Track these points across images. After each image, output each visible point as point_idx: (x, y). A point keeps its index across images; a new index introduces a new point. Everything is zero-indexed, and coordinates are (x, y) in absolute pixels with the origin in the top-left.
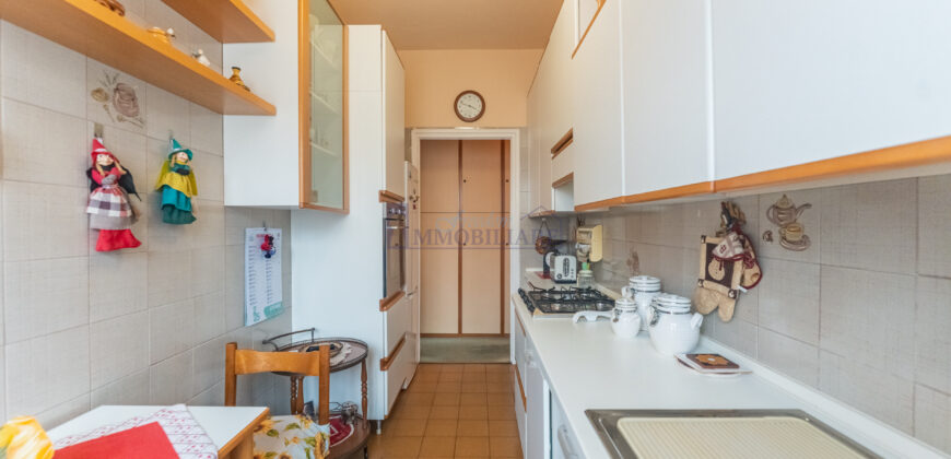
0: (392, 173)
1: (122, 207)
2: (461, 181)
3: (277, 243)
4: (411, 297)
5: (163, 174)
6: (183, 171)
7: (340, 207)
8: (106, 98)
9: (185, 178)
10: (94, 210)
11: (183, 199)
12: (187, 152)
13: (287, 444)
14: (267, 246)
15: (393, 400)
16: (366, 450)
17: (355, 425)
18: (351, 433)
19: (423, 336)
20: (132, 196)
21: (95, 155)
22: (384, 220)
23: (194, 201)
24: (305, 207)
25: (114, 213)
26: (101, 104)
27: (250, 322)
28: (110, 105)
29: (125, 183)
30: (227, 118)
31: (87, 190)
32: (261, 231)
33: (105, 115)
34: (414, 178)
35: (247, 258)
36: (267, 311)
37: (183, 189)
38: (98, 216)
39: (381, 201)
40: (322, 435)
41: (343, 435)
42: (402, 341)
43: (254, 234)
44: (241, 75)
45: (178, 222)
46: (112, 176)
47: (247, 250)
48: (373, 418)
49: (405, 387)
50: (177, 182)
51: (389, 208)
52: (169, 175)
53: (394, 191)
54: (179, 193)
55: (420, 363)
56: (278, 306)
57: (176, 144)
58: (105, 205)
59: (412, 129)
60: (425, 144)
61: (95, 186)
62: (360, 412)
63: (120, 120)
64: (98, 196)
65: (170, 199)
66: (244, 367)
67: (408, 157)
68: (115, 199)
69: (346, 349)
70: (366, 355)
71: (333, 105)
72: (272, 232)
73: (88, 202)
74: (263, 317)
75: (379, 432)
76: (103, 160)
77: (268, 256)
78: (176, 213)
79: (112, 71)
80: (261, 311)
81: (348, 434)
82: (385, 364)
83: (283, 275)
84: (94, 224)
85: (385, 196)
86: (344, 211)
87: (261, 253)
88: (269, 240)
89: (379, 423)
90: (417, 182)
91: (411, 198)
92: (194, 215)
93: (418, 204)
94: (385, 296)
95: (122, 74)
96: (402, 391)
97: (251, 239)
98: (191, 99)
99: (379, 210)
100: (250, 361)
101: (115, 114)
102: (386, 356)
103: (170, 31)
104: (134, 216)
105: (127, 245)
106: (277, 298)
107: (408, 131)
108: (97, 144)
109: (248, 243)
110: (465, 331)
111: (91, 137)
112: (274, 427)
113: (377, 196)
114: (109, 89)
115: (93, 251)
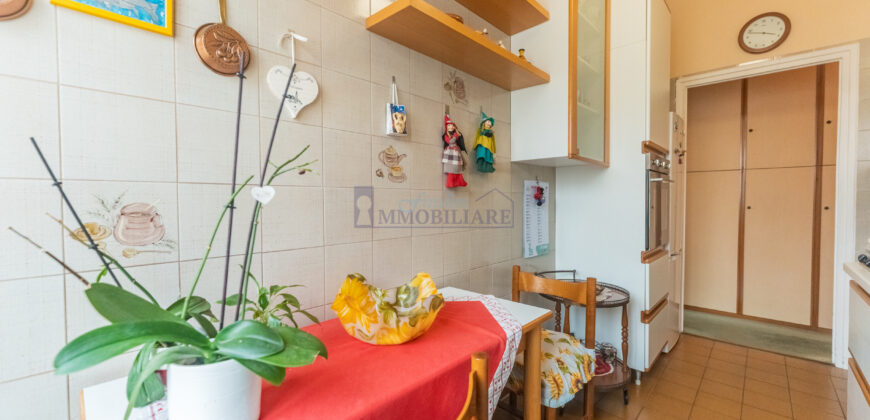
0: (657, 123)
1: (459, 159)
2: (745, 131)
3: (546, 195)
4: (674, 258)
5: (477, 138)
6: (489, 134)
7: (602, 160)
8: (450, 88)
9: (490, 139)
10: (445, 161)
11: (488, 154)
12: (491, 120)
13: (561, 352)
14: (539, 196)
15: (654, 358)
16: (626, 393)
17: (615, 366)
18: (612, 371)
19: (687, 307)
20: (463, 152)
21: (447, 124)
22: (647, 171)
23: (494, 156)
24: (573, 157)
25: (455, 162)
26: (448, 93)
27: (527, 255)
28: (452, 92)
29: (460, 144)
30: (514, 94)
31: (442, 149)
32: (534, 183)
33: (449, 99)
34: (680, 131)
35: (525, 204)
36: (538, 248)
37: (489, 148)
38: (448, 164)
39: (644, 152)
40: (589, 357)
41: (603, 370)
42: (663, 302)
43: (530, 185)
44: (525, 54)
45: (486, 171)
46: (454, 138)
47: (525, 198)
48: (633, 367)
49: (666, 351)
50: (485, 142)
51: (653, 160)
52: (481, 138)
53: (659, 143)
54: (486, 149)
55: (683, 333)
56: (546, 247)
57: (484, 116)
58: (451, 157)
59: (677, 79)
60: (693, 93)
61: (446, 145)
62: (620, 356)
63: (457, 102)
64: (447, 152)
65: (482, 154)
66: (525, 286)
67: (673, 108)
68: (455, 153)
69: (606, 292)
70: (628, 302)
71: (596, 66)
72: (543, 185)
73: (443, 156)
74: (535, 254)
75: (638, 382)
76: (450, 128)
77: (540, 204)
78: (485, 164)
79: (453, 70)
80: (534, 247)
81: (608, 371)
82: (646, 317)
83: (550, 222)
84: (446, 170)
85: (648, 147)
86: (604, 165)
87: (534, 201)
88: (540, 191)
89: (638, 375)
90: (683, 134)
91: (676, 151)
92: (494, 166)
93: (685, 159)
94: (647, 249)
95: (458, 71)
96: (662, 354)
97: (528, 189)
98: (492, 82)
99: (641, 162)
100: (530, 282)
101: (454, 98)
102: (648, 308)
103: (485, 31)
104: (464, 165)
105: (461, 185)
106: (545, 240)
107: (673, 82)
108: (447, 119)
109: (526, 193)
110: (746, 311)
111: (444, 114)
112: (550, 337)
113: (640, 147)
114: (452, 83)
115: (445, 188)
